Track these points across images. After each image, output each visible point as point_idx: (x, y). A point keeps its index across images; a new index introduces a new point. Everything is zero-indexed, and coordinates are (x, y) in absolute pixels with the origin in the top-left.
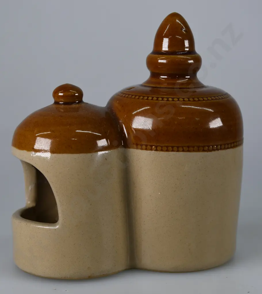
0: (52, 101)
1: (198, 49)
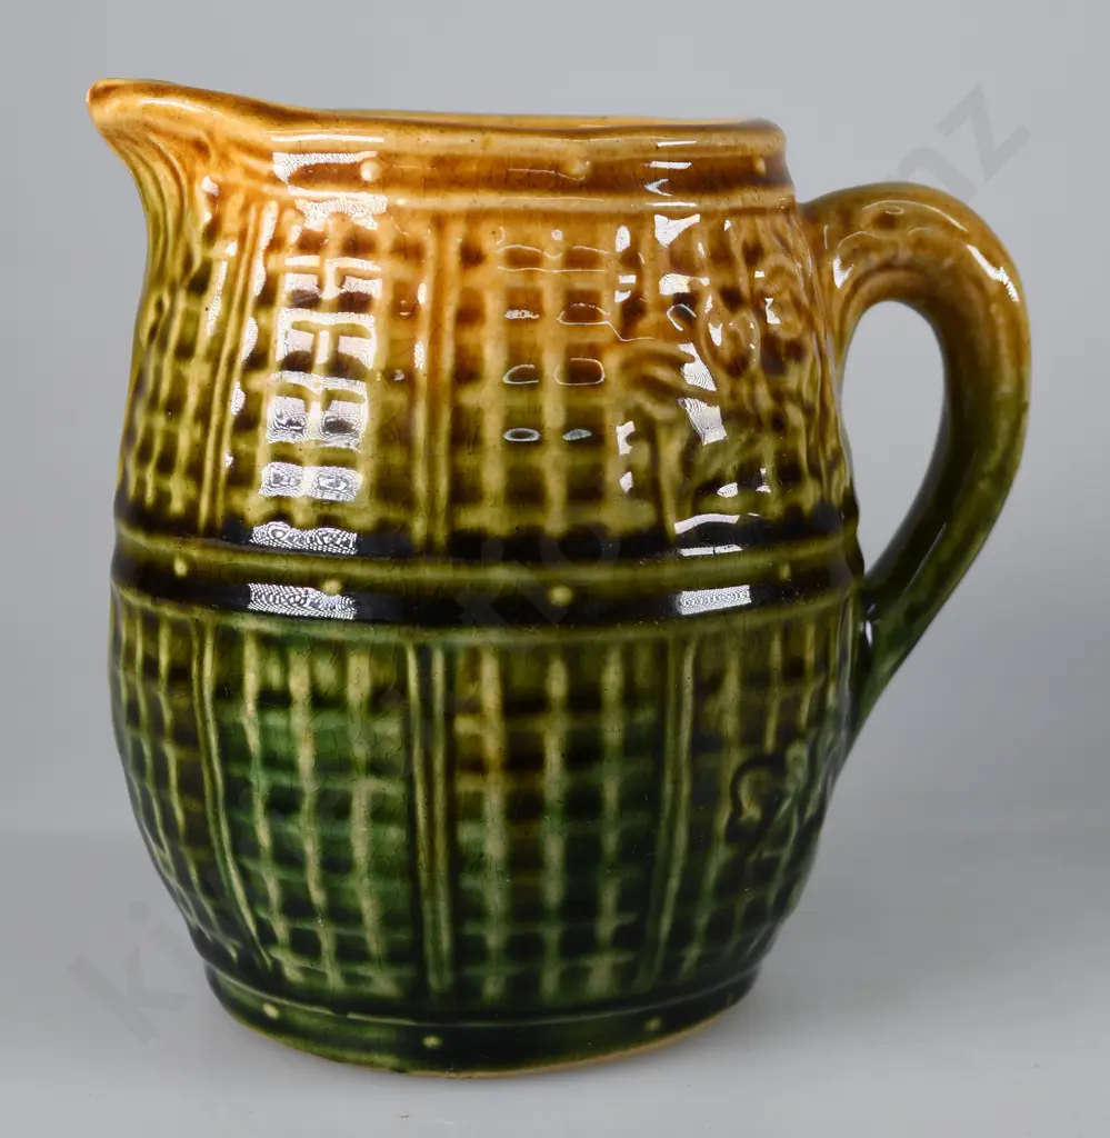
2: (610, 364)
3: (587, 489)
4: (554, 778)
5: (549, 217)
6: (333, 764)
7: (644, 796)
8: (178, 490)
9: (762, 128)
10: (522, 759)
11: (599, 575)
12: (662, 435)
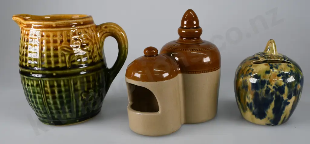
0: (144, 55)
1: (201, 25)
2: (59, 48)
3: (57, 62)
4: (57, 94)
5: (51, 31)
6: (34, 93)
7: (68, 96)
8: (24, 64)
9: (90, 17)
10: (53, 92)
11: (59, 72)
12: (66, 56)
